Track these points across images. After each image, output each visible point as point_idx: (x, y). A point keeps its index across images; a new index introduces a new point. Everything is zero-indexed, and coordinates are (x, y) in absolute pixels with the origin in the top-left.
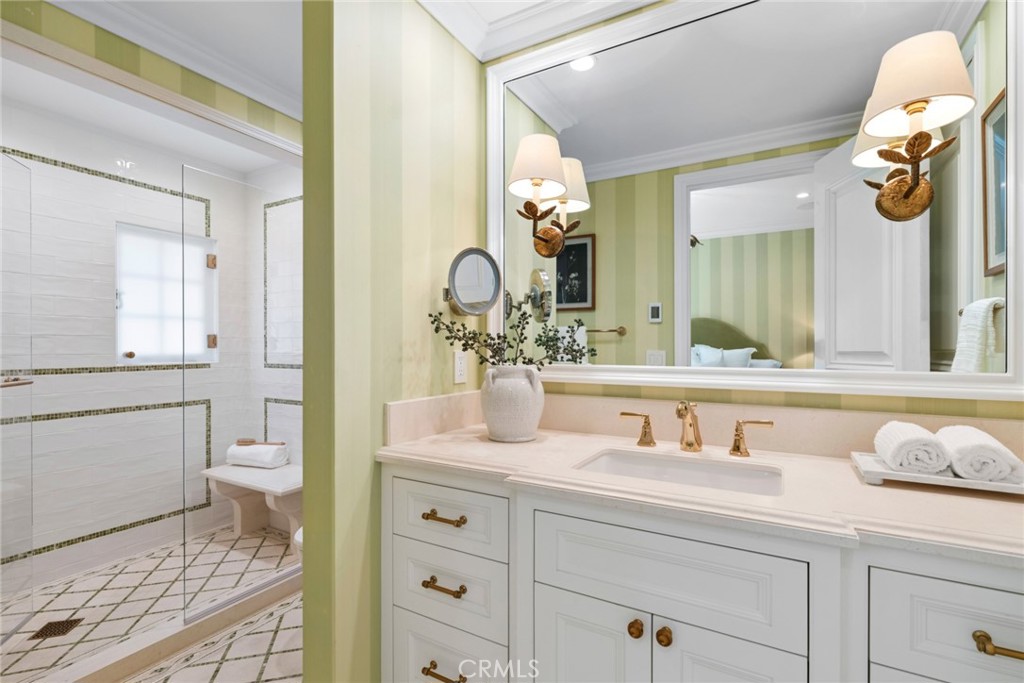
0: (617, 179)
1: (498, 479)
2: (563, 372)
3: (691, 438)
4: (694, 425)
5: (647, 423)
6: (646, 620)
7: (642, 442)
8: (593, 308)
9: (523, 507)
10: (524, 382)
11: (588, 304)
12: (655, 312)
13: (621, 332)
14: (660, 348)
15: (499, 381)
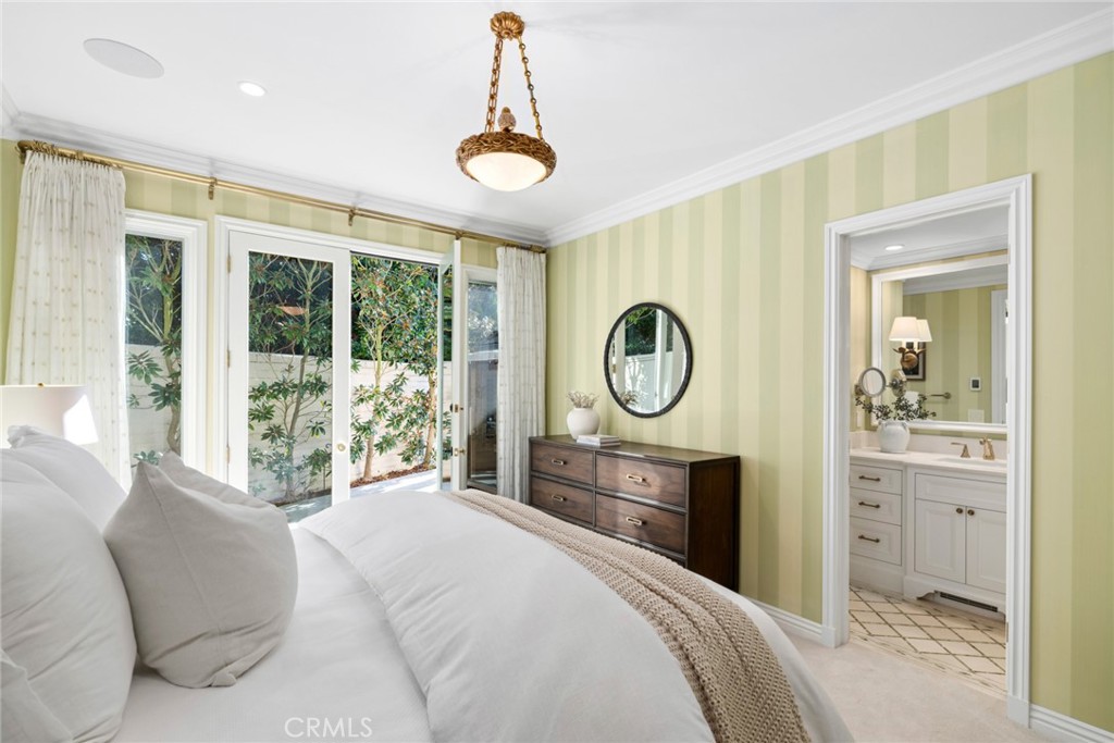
0: (944, 292)
1: (900, 463)
2: (917, 424)
3: (988, 454)
4: (990, 447)
5: (966, 447)
6: (964, 509)
7: (962, 456)
8: (924, 379)
9: (911, 472)
10: (900, 428)
11: (920, 376)
12: (976, 384)
13: (947, 396)
14: (979, 408)
15: (888, 427)
